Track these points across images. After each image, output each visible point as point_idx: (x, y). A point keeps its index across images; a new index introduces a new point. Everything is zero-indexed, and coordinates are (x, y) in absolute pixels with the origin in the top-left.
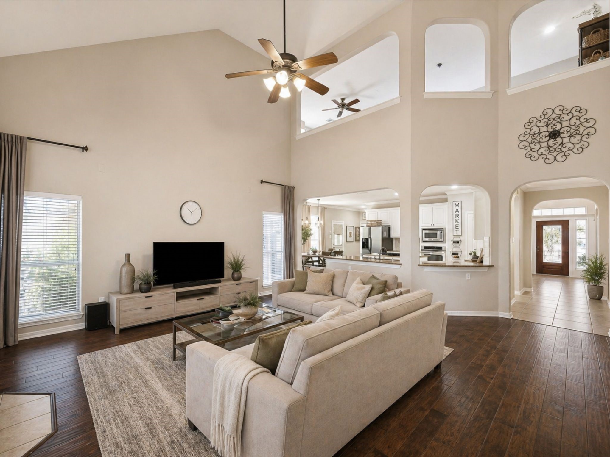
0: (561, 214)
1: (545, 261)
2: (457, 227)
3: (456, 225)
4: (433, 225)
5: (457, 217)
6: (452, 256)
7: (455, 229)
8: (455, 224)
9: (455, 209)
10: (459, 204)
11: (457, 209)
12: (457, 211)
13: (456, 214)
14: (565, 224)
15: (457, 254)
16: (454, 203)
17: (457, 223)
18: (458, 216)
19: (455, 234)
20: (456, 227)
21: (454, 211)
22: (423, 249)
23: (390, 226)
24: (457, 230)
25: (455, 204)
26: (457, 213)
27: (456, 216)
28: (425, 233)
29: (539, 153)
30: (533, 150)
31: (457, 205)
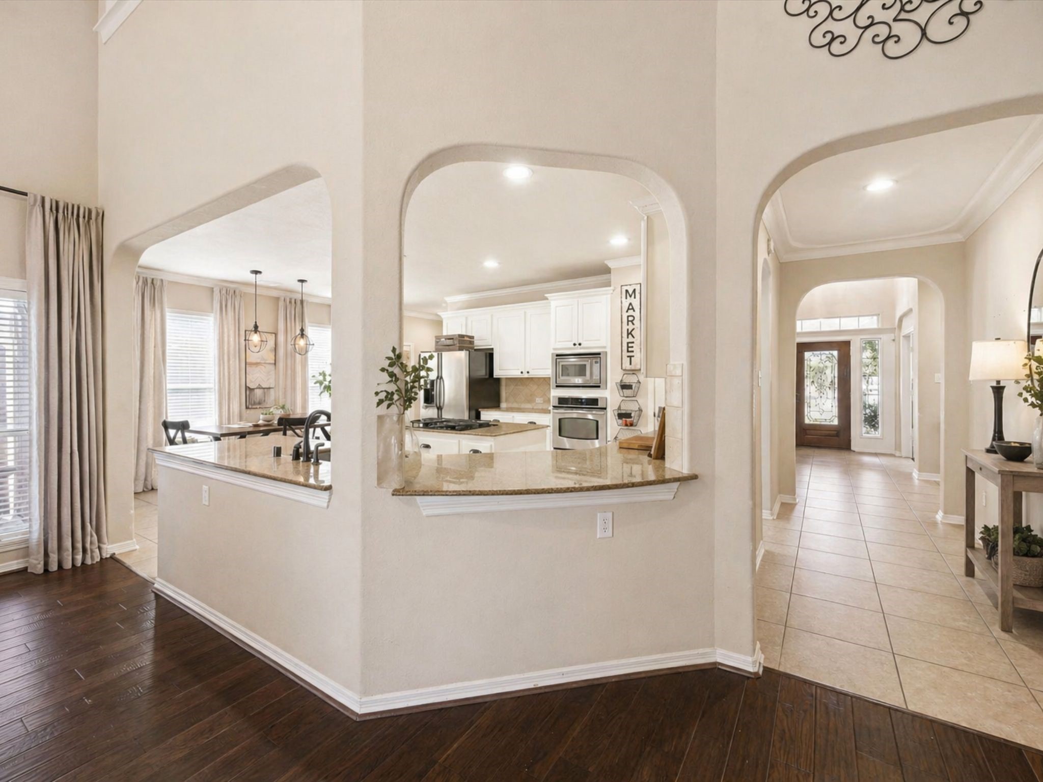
0: (837, 328)
1: (807, 421)
2: (630, 349)
3: (628, 343)
4: (577, 345)
5: (630, 323)
6: (620, 421)
7: (625, 354)
8: (625, 340)
9: (626, 305)
10: (634, 290)
11: (630, 304)
12: (631, 307)
13: (628, 317)
14: (843, 348)
15: (628, 415)
16: (625, 288)
17: (631, 339)
18: (632, 321)
19: (627, 365)
20: (628, 347)
21: (625, 309)
22: (557, 405)
23: (492, 349)
24: (630, 357)
25: (627, 291)
26: (631, 312)
27: (628, 321)
28: (562, 366)
29: (862, 20)
30: (837, 14)
31: (631, 292)
